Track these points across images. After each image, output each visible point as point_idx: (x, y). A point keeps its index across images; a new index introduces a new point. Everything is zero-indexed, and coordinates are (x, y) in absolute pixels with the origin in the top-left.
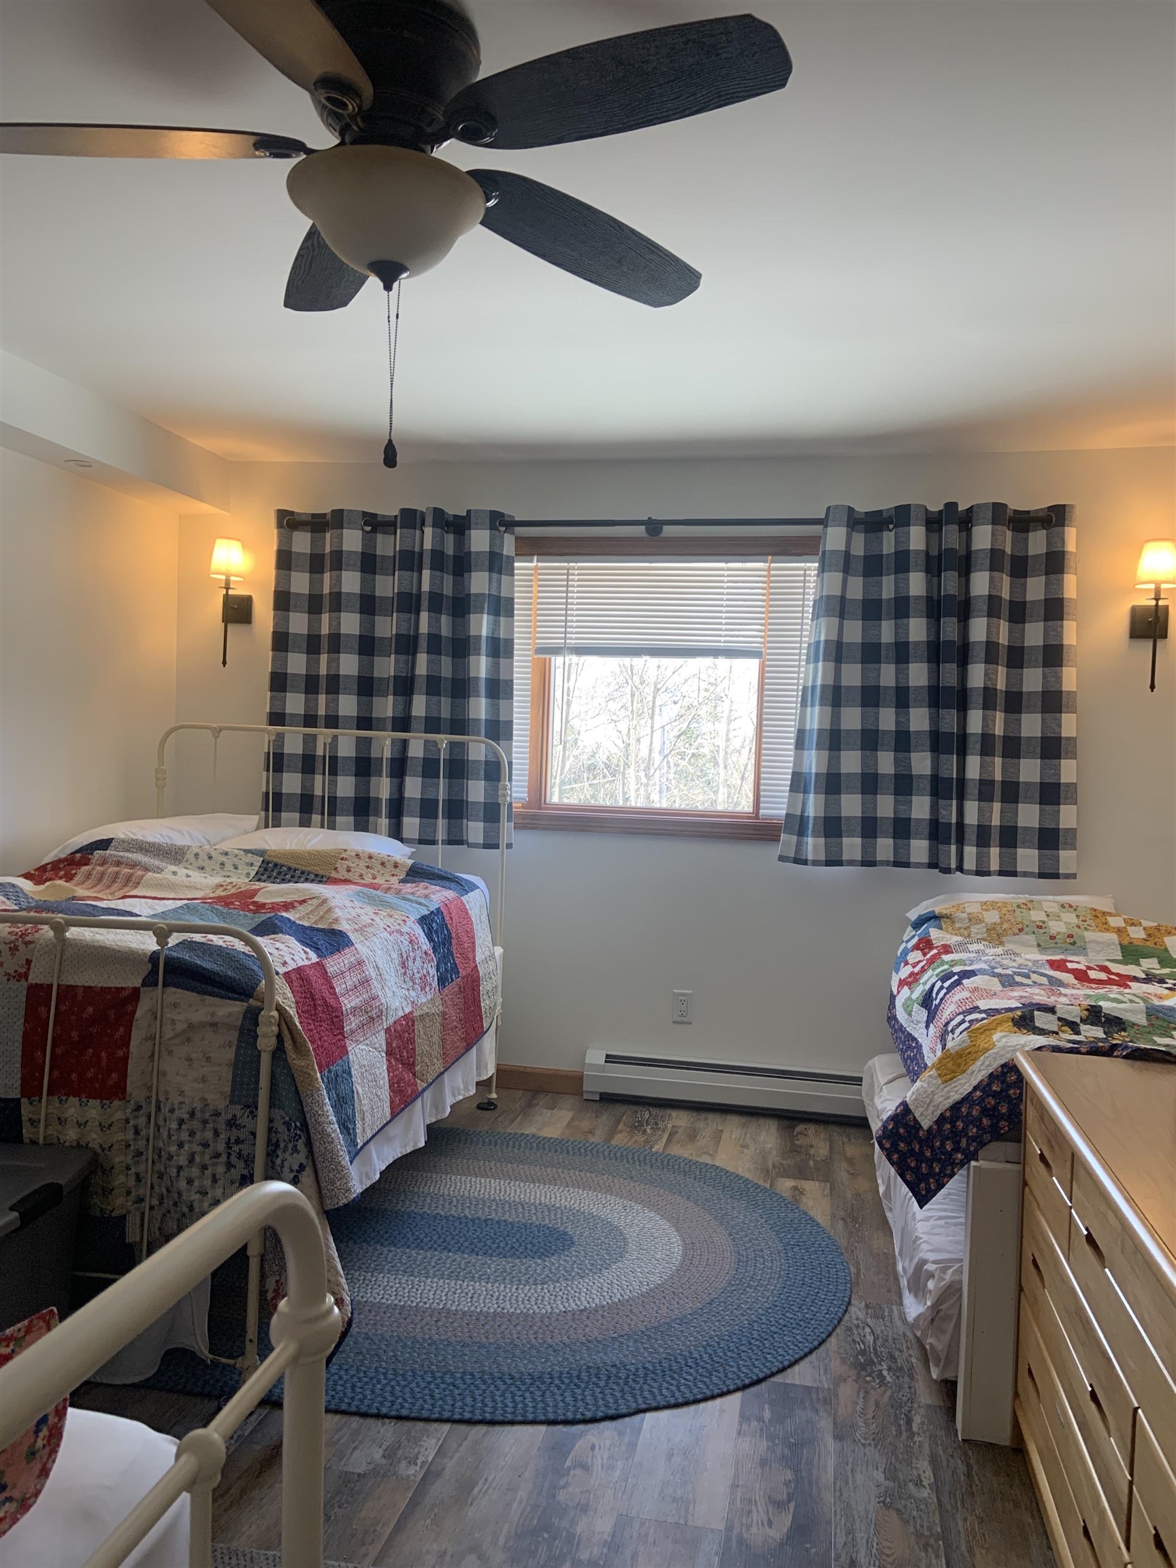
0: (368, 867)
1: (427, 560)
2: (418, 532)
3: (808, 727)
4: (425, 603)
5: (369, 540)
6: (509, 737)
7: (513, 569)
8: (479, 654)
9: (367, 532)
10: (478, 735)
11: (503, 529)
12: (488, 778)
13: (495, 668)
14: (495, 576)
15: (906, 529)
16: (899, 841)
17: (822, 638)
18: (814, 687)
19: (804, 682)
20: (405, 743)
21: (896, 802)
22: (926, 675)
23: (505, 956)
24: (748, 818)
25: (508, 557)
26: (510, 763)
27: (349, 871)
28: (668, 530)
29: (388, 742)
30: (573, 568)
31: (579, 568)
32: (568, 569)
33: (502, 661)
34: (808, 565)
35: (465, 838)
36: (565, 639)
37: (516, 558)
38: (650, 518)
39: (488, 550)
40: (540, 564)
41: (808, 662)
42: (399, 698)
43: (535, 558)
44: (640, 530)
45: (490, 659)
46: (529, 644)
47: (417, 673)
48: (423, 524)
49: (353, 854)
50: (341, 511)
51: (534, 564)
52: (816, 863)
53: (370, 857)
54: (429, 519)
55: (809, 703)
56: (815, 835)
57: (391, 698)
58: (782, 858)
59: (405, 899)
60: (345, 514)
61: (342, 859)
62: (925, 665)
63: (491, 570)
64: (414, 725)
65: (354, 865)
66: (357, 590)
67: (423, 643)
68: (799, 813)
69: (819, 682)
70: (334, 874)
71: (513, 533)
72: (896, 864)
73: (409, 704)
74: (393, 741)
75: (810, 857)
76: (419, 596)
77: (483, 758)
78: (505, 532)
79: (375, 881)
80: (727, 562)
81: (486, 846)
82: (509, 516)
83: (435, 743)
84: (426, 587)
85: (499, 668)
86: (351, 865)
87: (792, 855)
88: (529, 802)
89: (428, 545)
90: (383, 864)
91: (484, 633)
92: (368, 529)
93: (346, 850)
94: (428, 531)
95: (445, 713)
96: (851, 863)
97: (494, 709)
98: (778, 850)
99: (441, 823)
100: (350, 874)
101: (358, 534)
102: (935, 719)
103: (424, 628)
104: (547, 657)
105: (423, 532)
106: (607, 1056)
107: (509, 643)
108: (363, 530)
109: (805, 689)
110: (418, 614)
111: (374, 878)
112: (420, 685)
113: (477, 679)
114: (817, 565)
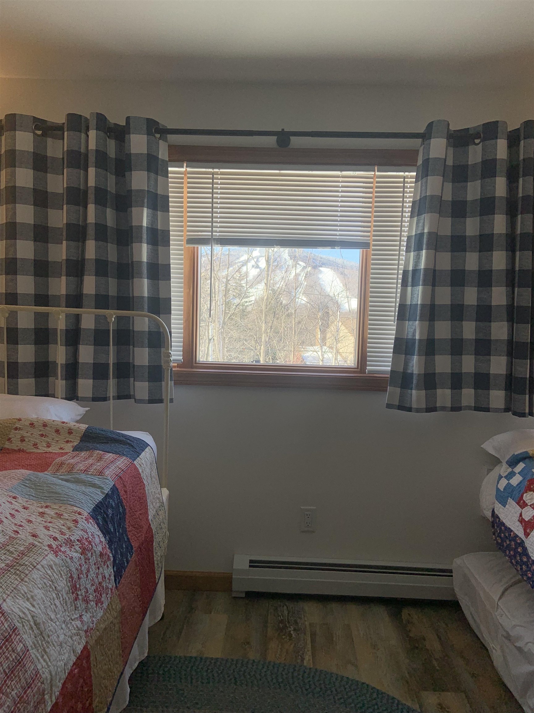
0: (42, 435)
1: (92, 159)
2: (83, 135)
3: (409, 303)
4: (91, 196)
5: (39, 142)
6: (168, 311)
7: (167, 172)
8: (141, 242)
9: (38, 135)
10: (142, 309)
11: (158, 136)
12: (151, 345)
13: (154, 254)
14: (153, 175)
15: (493, 141)
16: (480, 391)
17: (426, 231)
18: (415, 271)
19: (404, 267)
20: (78, 318)
21: (476, 361)
22: (504, 261)
23: (170, 497)
24: (354, 372)
25: (163, 161)
26: (170, 332)
27: (22, 440)
28: (295, 141)
29: (62, 317)
30: (217, 174)
31: (222, 174)
32: (213, 174)
33: (160, 248)
34: (407, 174)
35: (132, 393)
36: (212, 232)
37: (169, 163)
38: (283, 130)
39: (145, 152)
40: (189, 169)
41: (408, 251)
42: (71, 278)
43: (185, 165)
44: (271, 141)
45: (150, 246)
46: (182, 236)
47: (87, 257)
48: (87, 129)
49: (27, 423)
50: (14, 115)
51: (183, 170)
52: (418, 410)
53: (45, 425)
54: (93, 123)
55: (410, 283)
56: (418, 388)
57: (64, 278)
58: (389, 406)
59: (78, 481)
60: (17, 118)
61: (16, 429)
62: (504, 253)
63: (149, 170)
64: (85, 301)
65: (28, 434)
66: (30, 184)
67: (91, 231)
68: (402, 370)
69: (422, 266)
70: (7, 445)
71: (166, 140)
72: (477, 409)
73: (80, 284)
74: (67, 316)
75: (414, 406)
76: (86, 192)
77: (147, 329)
78: (160, 138)
79: (50, 450)
80: (341, 170)
81: (151, 401)
82: (163, 126)
83: (105, 317)
84: (92, 182)
85: (158, 254)
86: (25, 434)
87: (397, 403)
88: (183, 363)
89: (92, 146)
90: (57, 431)
91: (145, 224)
92: (39, 132)
93: (20, 420)
94: (92, 134)
95: (113, 291)
96: (443, 409)
97: (154, 288)
98: (385, 398)
99: (112, 383)
100: (24, 444)
101: (29, 136)
102: (511, 296)
103: (91, 218)
104: (196, 246)
105: (88, 136)
106: (251, 561)
107: (166, 235)
108: (35, 134)
109: (405, 273)
110: (86, 207)
111: (48, 447)
112: (90, 267)
113: (140, 262)
114: (415, 174)
